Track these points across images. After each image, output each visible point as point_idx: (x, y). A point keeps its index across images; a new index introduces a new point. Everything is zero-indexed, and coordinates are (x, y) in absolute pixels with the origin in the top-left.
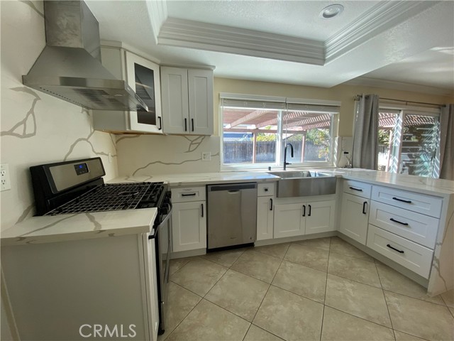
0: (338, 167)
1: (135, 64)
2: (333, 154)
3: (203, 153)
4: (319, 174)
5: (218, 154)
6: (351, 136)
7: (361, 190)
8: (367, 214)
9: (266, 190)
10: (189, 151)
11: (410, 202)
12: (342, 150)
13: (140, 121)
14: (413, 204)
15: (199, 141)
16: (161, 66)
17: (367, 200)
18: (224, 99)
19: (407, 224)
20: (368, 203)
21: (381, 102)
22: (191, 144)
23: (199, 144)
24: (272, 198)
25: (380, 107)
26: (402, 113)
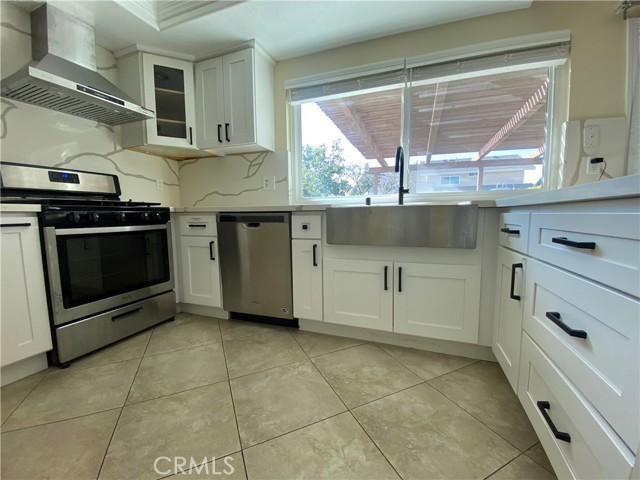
1: (155, 66)
2: (558, 167)
3: (265, 179)
5: (286, 179)
7: (518, 233)
8: (522, 300)
9: (305, 227)
10: (248, 177)
12: (583, 154)
13: (160, 133)
15: (260, 160)
16: (196, 63)
17: (522, 259)
18: (293, 90)
20: (524, 265)
22: (250, 166)
23: (260, 164)
24: (318, 243)
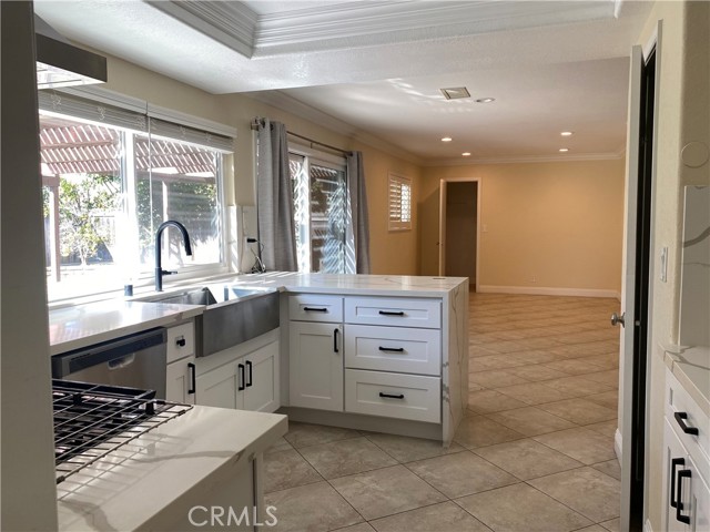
0: (242, 273)
2: (229, 243)
4: (236, 291)
6: (253, 205)
7: (325, 310)
8: (341, 352)
11: (401, 314)
12: (244, 235)
14: (406, 316)
17: (337, 326)
19: (401, 350)
20: (341, 330)
21: (291, 141)
25: (290, 150)
26: (306, 161)
